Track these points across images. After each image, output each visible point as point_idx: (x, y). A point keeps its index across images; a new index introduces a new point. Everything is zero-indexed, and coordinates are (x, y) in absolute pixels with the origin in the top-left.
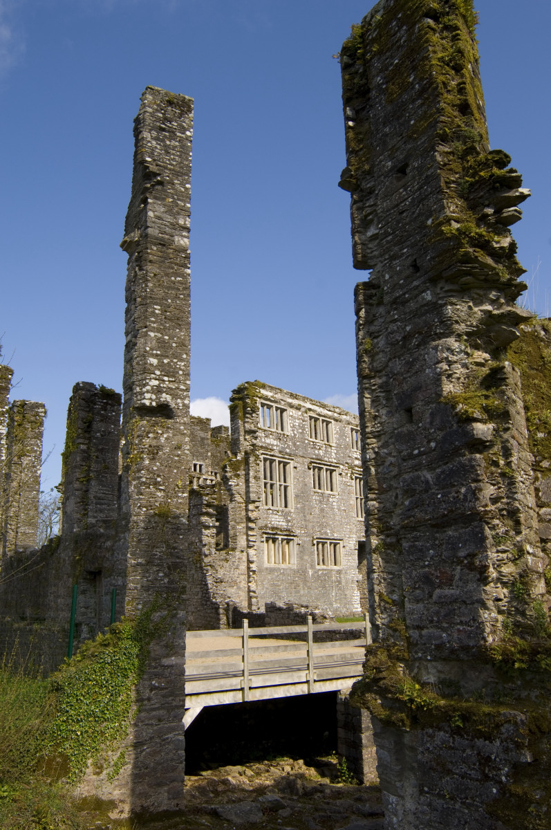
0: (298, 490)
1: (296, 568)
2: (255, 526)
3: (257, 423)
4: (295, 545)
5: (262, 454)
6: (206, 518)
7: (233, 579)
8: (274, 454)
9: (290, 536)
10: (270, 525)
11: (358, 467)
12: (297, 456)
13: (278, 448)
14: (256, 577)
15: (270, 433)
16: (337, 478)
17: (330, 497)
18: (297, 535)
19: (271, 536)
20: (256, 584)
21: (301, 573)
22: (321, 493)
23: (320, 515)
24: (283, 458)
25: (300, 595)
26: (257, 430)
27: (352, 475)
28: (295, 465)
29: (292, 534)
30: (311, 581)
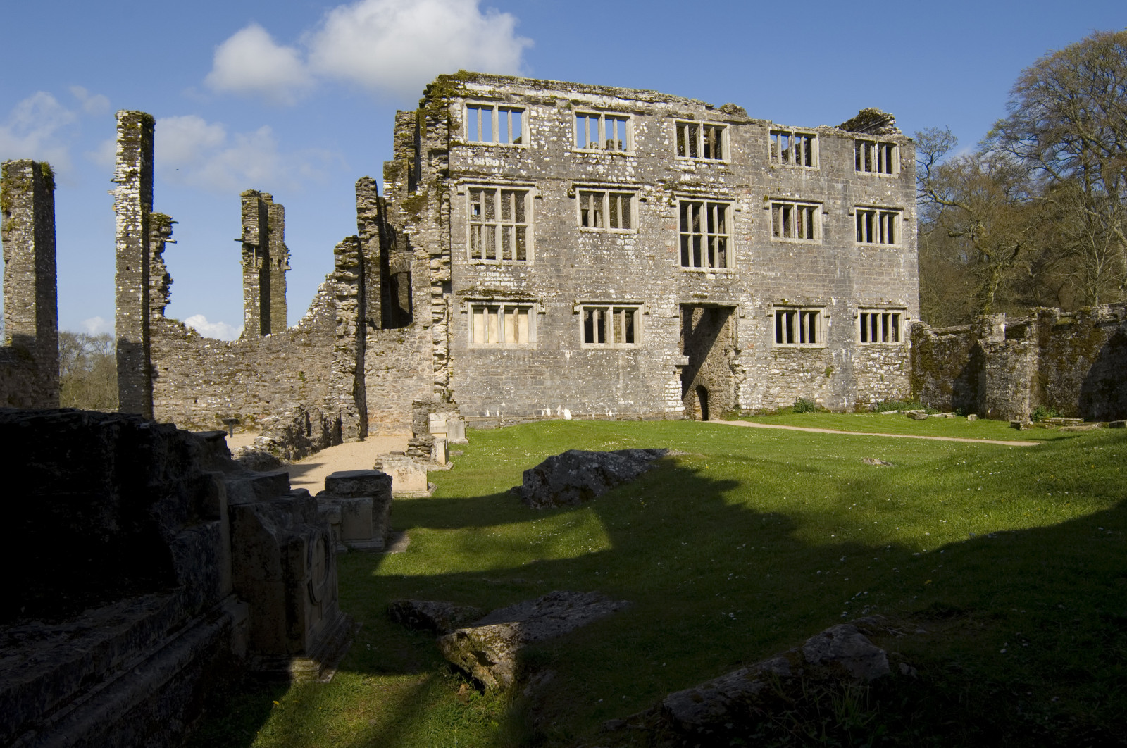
0: (545, 231)
1: (535, 348)
2: (444, 291)
3: (448, 137)
4: (535, 315)
5: (465, 182)
6: (344, 285)
7: (412, 367)
8: (492, 181)
9: (524, 301)
10: (480, 287)
11: (689, 185)
12: (544, 179)
13: (501, 171)
14: (450, 363)
15: (485, 149)
16: (637, 206)
17: (619, 237)
18: (539, 299)
19: (484, 304)
20: (452, 373)
21: (548, 355)
22: (597, 233)
23: (592, 267)
24: (512, 185)
25: (545, 388)
26: (448, 148)
27: (672, 200)
28: (537, 195)
29: (526, 299)
30: (569, 367)
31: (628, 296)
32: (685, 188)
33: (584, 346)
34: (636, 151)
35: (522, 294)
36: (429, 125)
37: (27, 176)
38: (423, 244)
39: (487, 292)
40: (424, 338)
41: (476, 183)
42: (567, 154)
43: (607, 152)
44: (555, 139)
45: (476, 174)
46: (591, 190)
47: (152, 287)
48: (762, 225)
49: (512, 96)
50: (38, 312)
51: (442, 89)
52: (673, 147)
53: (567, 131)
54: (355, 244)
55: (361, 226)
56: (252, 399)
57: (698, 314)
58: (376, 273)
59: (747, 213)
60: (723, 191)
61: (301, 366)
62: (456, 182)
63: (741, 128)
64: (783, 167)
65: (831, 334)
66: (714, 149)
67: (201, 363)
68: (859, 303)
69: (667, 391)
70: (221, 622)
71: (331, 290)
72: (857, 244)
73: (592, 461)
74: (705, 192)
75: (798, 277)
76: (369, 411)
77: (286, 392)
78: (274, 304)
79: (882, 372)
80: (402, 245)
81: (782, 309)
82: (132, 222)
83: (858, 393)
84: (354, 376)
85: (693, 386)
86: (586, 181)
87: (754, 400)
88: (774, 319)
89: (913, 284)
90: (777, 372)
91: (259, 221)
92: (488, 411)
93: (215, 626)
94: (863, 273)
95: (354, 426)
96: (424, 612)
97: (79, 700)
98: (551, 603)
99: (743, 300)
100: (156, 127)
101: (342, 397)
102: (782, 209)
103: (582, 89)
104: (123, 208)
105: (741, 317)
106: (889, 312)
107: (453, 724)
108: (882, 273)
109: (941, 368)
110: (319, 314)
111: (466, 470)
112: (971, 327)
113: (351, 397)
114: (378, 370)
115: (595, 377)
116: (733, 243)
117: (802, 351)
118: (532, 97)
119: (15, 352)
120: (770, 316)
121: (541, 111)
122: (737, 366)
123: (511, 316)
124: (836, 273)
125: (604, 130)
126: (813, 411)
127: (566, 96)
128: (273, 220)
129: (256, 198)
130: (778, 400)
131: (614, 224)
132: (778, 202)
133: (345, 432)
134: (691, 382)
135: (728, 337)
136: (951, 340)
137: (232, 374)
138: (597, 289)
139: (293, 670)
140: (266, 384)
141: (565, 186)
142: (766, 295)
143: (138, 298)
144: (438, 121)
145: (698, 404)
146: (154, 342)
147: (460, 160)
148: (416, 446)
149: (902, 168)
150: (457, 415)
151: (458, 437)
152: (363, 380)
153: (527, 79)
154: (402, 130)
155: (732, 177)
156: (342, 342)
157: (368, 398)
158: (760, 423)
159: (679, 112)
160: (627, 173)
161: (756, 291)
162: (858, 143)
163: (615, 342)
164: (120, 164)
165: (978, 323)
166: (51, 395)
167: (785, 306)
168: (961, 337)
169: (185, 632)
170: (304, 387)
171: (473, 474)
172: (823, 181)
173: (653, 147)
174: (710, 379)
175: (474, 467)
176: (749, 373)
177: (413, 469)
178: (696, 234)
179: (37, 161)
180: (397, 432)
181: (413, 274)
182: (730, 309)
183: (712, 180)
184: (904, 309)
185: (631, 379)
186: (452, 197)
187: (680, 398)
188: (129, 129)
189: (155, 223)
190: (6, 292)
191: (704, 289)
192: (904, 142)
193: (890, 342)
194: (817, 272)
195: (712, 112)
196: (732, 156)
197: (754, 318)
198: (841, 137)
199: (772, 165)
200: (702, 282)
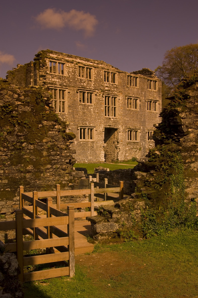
0: (70, 103)
3: (46, 71)
5: (49, 86)
8: (57, 86)
11: (107, 91)
13: (59, 83)
15: (55, 76)
16: (94, 97)
17: (89, 106)
22: (84, 105)
23: (82, 115)
24: (62, 88)
26: (46, 75)
27: (103, 95)
28: (69, 92)
30: (76, 147)
31: (91, 125)
32: (106, 92)
33: (80, 140)
34: (94, 79)
41: (52, 87)
42: (76, 79)
43: (87, 79)
44: (73, 74)
45: (52, 84)
46: (82, 91)
48: (125, 104)
49: (62, 59)
51: (43, 55)
52: (103, 79)
53: (76, 71)
59: (121, 100)
60: (116, 93)
62: (47, 86)
63: (120, 74)
64: (130, 87)
65: (141, 138)
66: (114, 81)
68: (148, 129)
69: (101, 154)
72: (147, 111)
74: (111, 93)
75: (133, 120)
81: (129, 130)
86: (81, 88)
87: (122, 157)
90: (128, 149)
94: (149, 120)
99: (120, 127)
102: (129, 99)
103: (81, 59)
105: (119, 132)
108: (153, 120)
115: (83, 150)
116: (118, 109)
117: (134, 143)
118: (67, 60)
120: (127, 132)
121: (69, 64)
122: (118, 147)
124: (142, 119)
127: (76, 60)
130: (128, 157)
131: (88, 103)
132: (129, 97)
135: (115, 138)
138: (84, 122)
141: (76, 89)
142: (126, 125)
144: (44, 66)
147: (49, 79)
149: (158, 89)
153: (66, 54)
155: (118, 89)
159: (105, 68)
160: (92, 86)
161: (123, 124)
162: (148, 80)
163: (88, 139)
167: (130, 129)
172: (140, 92)
173: (98, 78)
176: (121, 149)
178: (108, 106)
182: (116, 129)
183: (113, 89)
185: (92, 151)
187: (104, 157)
191: (110, 123)
192: (159, 81)
194: (138, 119)
195: (113, 68)
196: (118, 82)
197: (123, 132)
198: (144, 78)
199: (128, 86)
200: (110, 121)
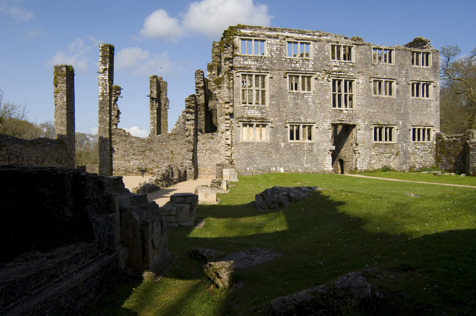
0: (273, 92)
1: (269, 142)
2: (230, 117)
3: (233, 52)
4: (269, 128)
5: (240, 72)
6: (189, 115)
7: (217, 149)
8: (251, 71)
9: (264, 122)
10: (246, 116)
11: (337, 72)
12: (273, 70)
13: (255, 67)
14: (233, 148)
15: (248, 57)
16: (313, 81)
17: (305, 95)
18: (271, 121)
19: (247, 123)
20: (233, 152)
21: (274, 145)
22: (296, 93)
23: (294, 108)
24: (260, 72)
25: (272, 159)
26: (233, 57)
27: (329, 79)
28: (270, 77)
29: (265, 121)
30: (283, 150)
31: (309, 120)
32: (335, 73)
33: (290, 141)
34: (313, 57)
35: (263, 119)
36: (225, 48)
37: (64, 71)
38: (222, 97)
39: (249, 118)
40: (222, 137)
41: (244, 72)
42: (283, 59)
43: (301, 58)
44: (278, 53)
45: (245, 68)
46: (294, 74)
47: (113, 116)
48: (369, 89)
49: (260, 35)
50: (67, 126)
51: (230, 32)
52: (330, 56)
53: (283, 49)
54: (194, 98)
55: (197, 90)
56: (152, 162)
57: (340, 128)
58: (203, 110)
59: (362, 84)
60: (351, 74)
61: (172, 148)
62: (236, 71)
63: (360, 47)
64: (379, 64)
65: (399, 137)
66: (348, 56)
67: (132, 146)
68: (412, 124)
69: (325, 161)
70: (114, 255)
71: (184, 117)
72: (412, 97)
73: (284, 191)
74: (344, 75)
75: (385, 112)
76: (199, 167)
77: (165, 159)
78: (163, 122)
79: (422, 154)
80: (213, 98)
81: (377, 126)
82: (105, 89)
83: (411, 163)
84: (192, 153)
85: (337, 159)
86: (292, 70)
87: (364, 166)
88: (373, 130)
89: (437, 115)
90: (374, 153)
91: (157, 88)
92: (248, 168)
93: (111, 257)
94: (414, 110)
95: (192, 173)
96: (203, 254)
97: (47, 285)
98: (251, 253)
99: (359, 122)
100: (115, 50)
101: (187, 161)
102: (378, 82)
103: (290, 31)
104: (102, 83)
105: (358, 130)
106: (426, 128)
107: (204, 302)
108: (423, 110)
109: (449, 153)
110: (179, 127)
111: (235, 193)
112: (464, 135)
113: (191, 161)
114: (202, 150)
115: (294, 154)
116: (356, 97)
117: (386, 144)
118: (268, 35)
119: (58, 142)
120: (372, 129)
121: (272, 41)
122: (356, 151)
123: (259, 128)
124: (402, 110)
125: (300, 49)
126: (390, 171)
127: (283, 34)
128: (162, 87)
129: (155, 79)
130: (374, 166)
131: (303, 89)
132: (376, 79)
133: (188, 176)
134: (336, 157)
135: (352, 138)
136: (454, 140)
137: (144, 151)
138: (296, 117)
139: (144, 276)
140: (157, 155)
141: (282, 73)
142: (370, 120)
143: (107, 120)
144: (228, 46)
145: (339, 167)
146: (113, 138)
147: (238, 62)
148: (215, 183)
149: (433, 64)
150: (234, 170)
151: (234, 179)
152: (197, 155)
153: (266, 27)
154: (215, 50)
155: (355, 68)
156: (188, 139)
157: (198, 162)
158: (366, 176)
159: (332, 40)
160: (309, 67)
161: (366, 118)
162: (413, 53)
163: (303, 140)
164: (100, 65)
165: (467, 133)
166: (72, 159)
168: (459, 139)
169: (97, 259)
170: (173, 157)
171: (238, 195)
172: (396, 70)
173: (321, 56)
174: (345, 156)
175: (239, 192)
176: (362, 154)
177: (210, 193)
178: (339, 93)
179: (68, 65)
180: (210, 176)
181: (217, 110)
182: (354, 126)
183: (347, 70)
184: (433, 126)
185: (310, 156)
186: (234, 78)
187: (331, 164)
188: (104, 51)
189: (114, 89)
190: (55, 118)
191: (342, 117)
192: (434, 52)
193: (426, 141)
194: (393, 110)
195: (347, 40)
196: (356, 59)
197: (364, 130)
198: (405, 50)
199: (374, 63)
200: (342, 114)
